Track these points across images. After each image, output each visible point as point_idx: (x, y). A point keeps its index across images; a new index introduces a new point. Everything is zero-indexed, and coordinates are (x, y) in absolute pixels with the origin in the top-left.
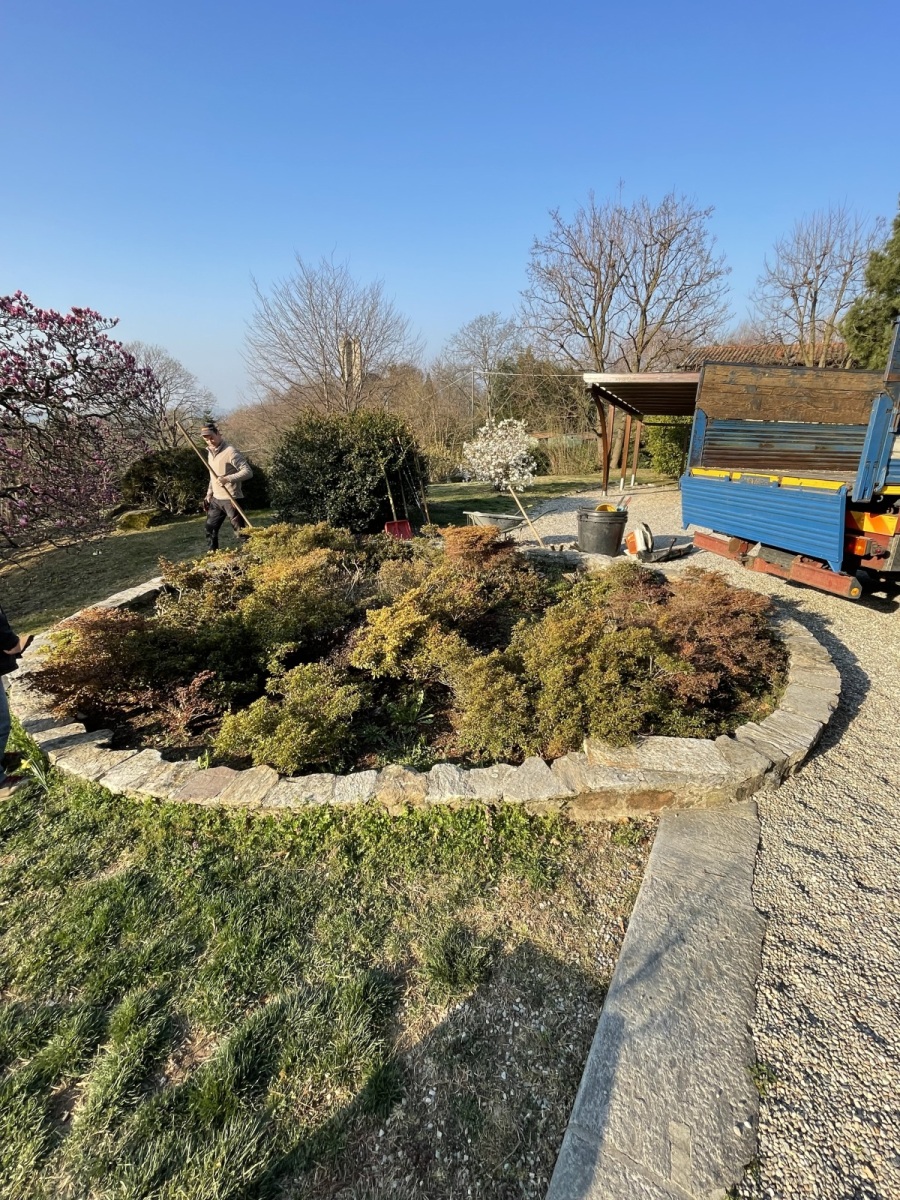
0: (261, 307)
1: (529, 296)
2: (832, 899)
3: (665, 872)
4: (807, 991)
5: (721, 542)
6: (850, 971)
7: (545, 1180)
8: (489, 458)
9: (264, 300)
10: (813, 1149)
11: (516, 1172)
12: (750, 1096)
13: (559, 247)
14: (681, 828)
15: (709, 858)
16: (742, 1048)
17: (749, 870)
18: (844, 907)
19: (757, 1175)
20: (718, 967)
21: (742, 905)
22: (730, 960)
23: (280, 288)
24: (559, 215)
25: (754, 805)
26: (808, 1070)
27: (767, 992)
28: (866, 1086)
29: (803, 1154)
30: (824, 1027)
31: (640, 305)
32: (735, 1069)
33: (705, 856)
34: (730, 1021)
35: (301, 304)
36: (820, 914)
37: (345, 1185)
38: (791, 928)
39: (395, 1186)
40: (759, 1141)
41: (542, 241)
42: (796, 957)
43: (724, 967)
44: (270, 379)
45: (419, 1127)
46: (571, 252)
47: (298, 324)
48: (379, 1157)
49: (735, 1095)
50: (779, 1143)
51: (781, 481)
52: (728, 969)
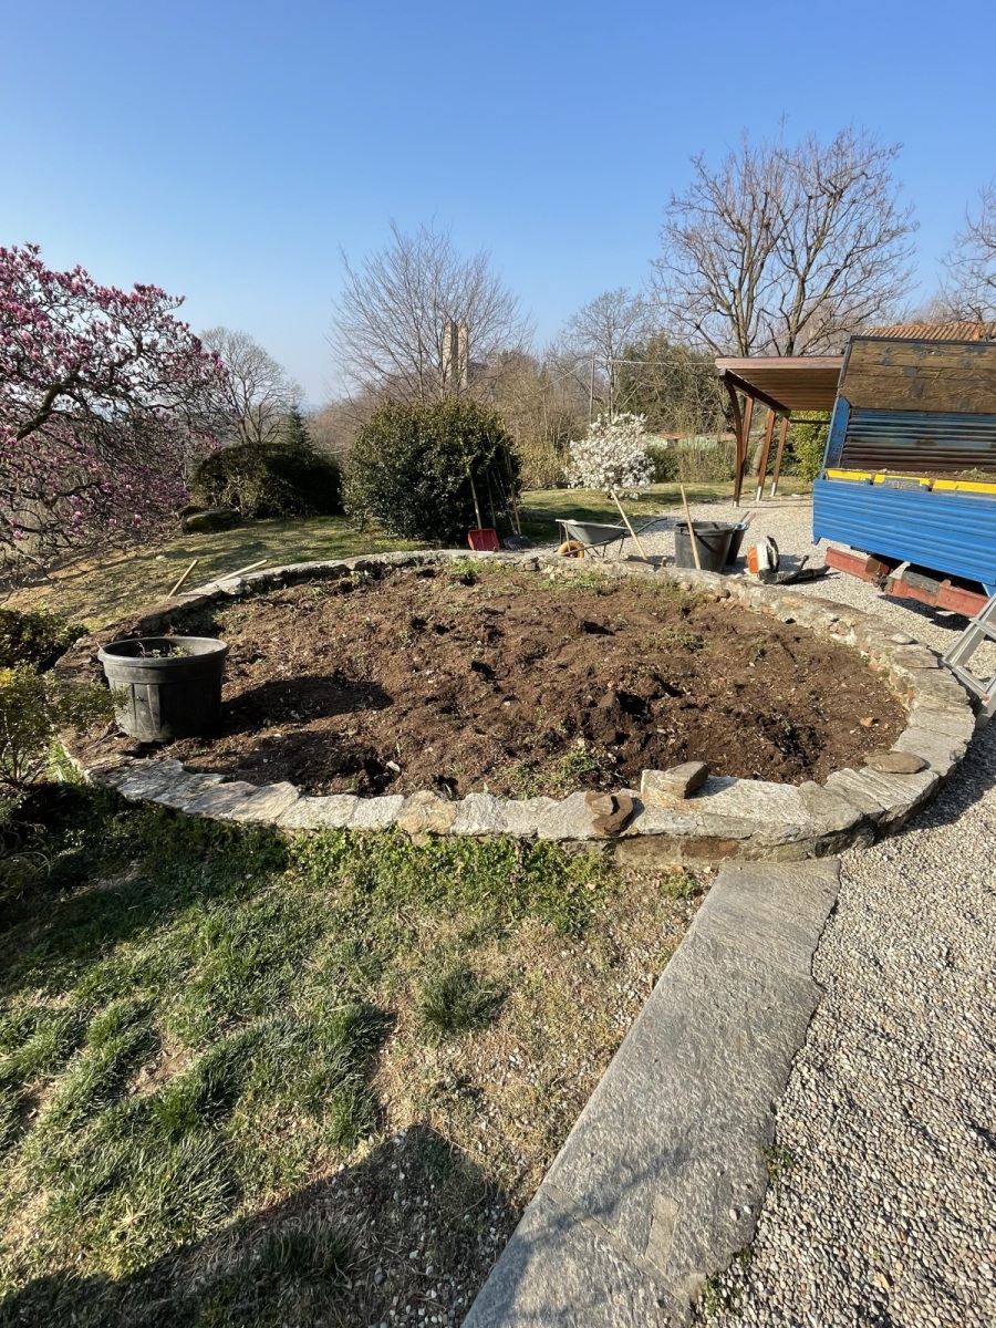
0: (350, 283)
1: (660, 266)
2: (909, 976)
3: (713, 929)
4: (854, 1074)
5: (857, 560)
6: (912, 1057)
7: (505, 1237)
8: (598, 460)
9: (354, 276)
10: (820, 1247)
11: (476, 1224)
12: (758, 1180)
13: (700, 204)
14: (742, 882)
15: (769, 919)
16: (760, 1128)
17: (814, 935)
18: (921, 985)
19: (745, 1265)
20: (751, 1038)
21: (797, 973)
22: (767, 1032)
23: (372, 261)
24: (703, 163)
25: (837, 863)
26: (835, 1161)
27: (805, 1070)
28: (901, 1186)
29: (807, 1250)
30: (865, 1115)
31: (797, 272)
32: (745, 1148)
33: (765, 915)
34: (752, 1097)
35: (395, 281)
36: (890, 990)
37: (293, 1215)
38: (851, 1004)
39: (345, 1222)
40: (757, 1230)
41: (680, 196)
42: (849, 1035)
43: (758, 1040)
44: (359, 368)
45: (382, 1166)
46: (715, 209)
47: (391, 304)
48: (335, 1191)
49: (739, 1176)
50: (780, 1235)
51: (932, 485)
52: (763, 1041)
